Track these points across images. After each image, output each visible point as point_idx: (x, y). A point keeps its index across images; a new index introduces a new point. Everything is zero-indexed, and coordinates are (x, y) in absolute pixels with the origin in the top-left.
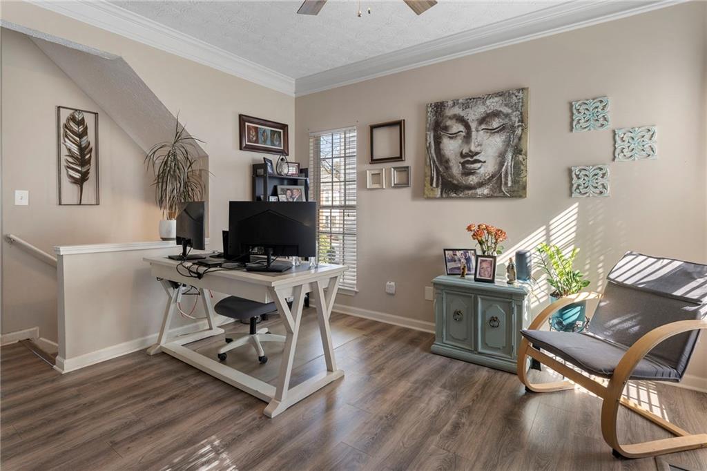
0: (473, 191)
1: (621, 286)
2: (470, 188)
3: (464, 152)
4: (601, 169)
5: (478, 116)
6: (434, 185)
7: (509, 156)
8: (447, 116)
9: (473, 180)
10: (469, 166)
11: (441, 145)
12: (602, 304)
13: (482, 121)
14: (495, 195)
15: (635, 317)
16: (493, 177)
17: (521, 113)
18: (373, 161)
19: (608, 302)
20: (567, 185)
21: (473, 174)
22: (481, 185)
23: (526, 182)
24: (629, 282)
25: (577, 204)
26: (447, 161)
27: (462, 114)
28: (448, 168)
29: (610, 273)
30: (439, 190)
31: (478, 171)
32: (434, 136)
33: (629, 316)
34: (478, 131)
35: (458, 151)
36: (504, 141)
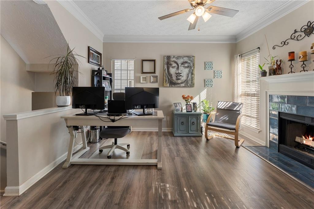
0: (180, 85)
1: (221, 109)
2: (178, 84)
3: (177, 73)
4: (212, 80)
5: (181, 62)
6: (167, 82)
7: (190, 75)
8: (171, 61)
9: (179, 81)
10: (178, 77)
11: (169, 70)
12: (217, 114)
13: (182, 64)
14: (186, 86)
15: (226, 116)
16: (185, 81)
17: (193, 63)
18: (143, 73)
19: (218, 113)
20: (204, 84)
21: (179, 79)
22: (182, 83)
23: (194, 83)
24: (223, 108)
25: (206, 89)
26: (171, 75)
27: (176, 61)
28: (171, 77)
29: (217, 106)
30: (169, 84)
31: (181, 79)
32: (167, 66)
33: (225, 116)
34: (181, 66)
35: (175, 72)
36: (189, 71)
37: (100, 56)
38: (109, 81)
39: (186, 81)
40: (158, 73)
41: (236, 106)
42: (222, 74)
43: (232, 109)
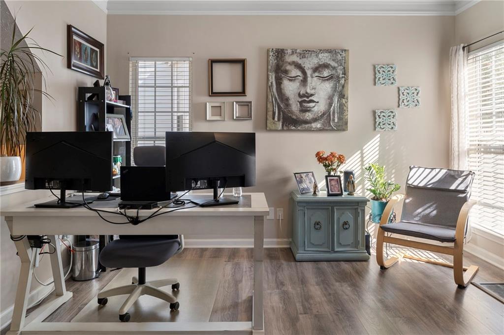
0: (309, 125)
1: (417, 188)
2: (306, 122)
3: (301, 93)
4: (392, 112)
5: (312, 66)
6: (276, 119)
7: (336, 99)
8: (287, 62)
9: (308, 116)
10: (306, 105)
11: (282, 86)
12: (407, 201)
13: (316, 69)
14: (326, 128)
15: (431, 206)
16: (324, 114)
17: (344, 68)
18: (213, 94)
19: (411, 199)
20: (372, 123)
21: (309, 111)
22: (315, 120)
23: (347, 119)
24: (421, 185)
25: (379, 135)
26: (287, 99)
27: (300, 61)
28: (288, 105)
29: (407, 180)
30: (281, 124)
31: (313, 109)
32: (276, 77)
33: (428, 205)
34: (312, 77)
35: (297, 91)
36: (332, 88)
37: (98, 50)
38: (123, 117)
39: (326, 116)
40: (251, 94)
41: (457, 179)
42: (419, 95)
43: (447, 188)
